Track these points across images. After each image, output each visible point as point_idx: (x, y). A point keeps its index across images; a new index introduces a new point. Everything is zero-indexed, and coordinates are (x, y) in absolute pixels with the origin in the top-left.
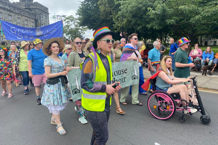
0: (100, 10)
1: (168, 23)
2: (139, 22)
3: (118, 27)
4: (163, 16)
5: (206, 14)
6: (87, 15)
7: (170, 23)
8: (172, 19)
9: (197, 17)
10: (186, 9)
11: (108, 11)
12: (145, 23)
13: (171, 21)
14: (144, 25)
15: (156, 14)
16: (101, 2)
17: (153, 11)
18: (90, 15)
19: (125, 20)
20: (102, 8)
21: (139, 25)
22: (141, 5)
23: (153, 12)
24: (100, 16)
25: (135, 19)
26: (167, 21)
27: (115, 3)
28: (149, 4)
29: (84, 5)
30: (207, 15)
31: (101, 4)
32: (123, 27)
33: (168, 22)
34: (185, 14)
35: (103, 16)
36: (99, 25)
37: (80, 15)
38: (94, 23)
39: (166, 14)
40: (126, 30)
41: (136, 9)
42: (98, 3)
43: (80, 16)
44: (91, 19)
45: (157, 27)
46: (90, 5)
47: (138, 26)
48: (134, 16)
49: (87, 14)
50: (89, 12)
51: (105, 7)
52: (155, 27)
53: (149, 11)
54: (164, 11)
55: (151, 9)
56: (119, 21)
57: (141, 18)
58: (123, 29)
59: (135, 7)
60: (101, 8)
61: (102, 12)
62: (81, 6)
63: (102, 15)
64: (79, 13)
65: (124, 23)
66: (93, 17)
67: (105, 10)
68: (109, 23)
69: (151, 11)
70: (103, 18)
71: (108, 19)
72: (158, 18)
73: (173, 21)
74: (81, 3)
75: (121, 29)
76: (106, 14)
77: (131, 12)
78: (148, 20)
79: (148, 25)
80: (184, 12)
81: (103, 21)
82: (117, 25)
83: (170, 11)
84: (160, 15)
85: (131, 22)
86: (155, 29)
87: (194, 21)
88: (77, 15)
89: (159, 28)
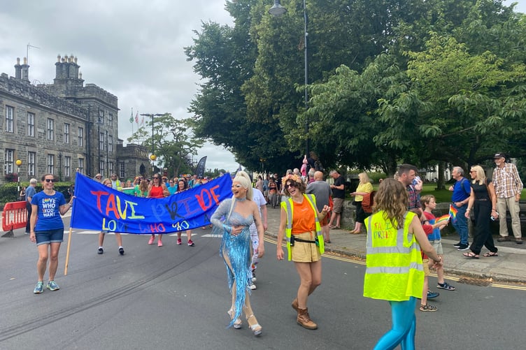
0: (246, 103)
1: (427, 133)
2: (351, 131)
3: (297, 140)
4: (410, 121)
5: (512, 113)
6: (216, 113)
7: (430, 133)
8: (432, 124)
9: (492, 120)
10: (466, 103)
11: (264, 104)
12: (364, 132)
13: (432, 129)
14: (363, 137)
15: (396, 112)
16: (249, 87)
17: (389, 106)
18: (222, 112)
19: (317, 127)
20: (251, 99)
21: (351, 137)
22: (356, 94)
23: (391, 108)
24: (246, 115)
25: (340, 124)
26: (422, 128)
27: (297, 89)
28: (375, 91)
29: (209, 92)
30: (513, 115)
31: (248, 91)
32: (309, 140)
33: (425, 130)
34: (460, 113)
35: (252, 115)
36: (241, 136)
37: (197, 112)
38: (231, 132)
39: (418, 112)
40: (314, 148)
41: (346, 101)
42: (242, 88)
43: (197, 116)
44: (225, 121)
45: (397, 142)
46: (221, 91)
47: (350, 138)
48: (339, 117)
49: (215, 110)
50: (221, 106)
51: (257, 96)
52: (394, 143)
53: (381, 107)
54: (414, 106)
55: (387, 102)
56: (299, 127)
57: (355, 121)
58: (308, 145)
59: (345, 98)
60: (250, 98)
61: (250, 107)
62: (202, 94)
63: (250, 114)
64: (196, 109)
65: (314, 131)
66: (229, 117)
67: (258, 103)
68: (268, 131)
69: (384, 106)
70: (253, 120)
71: (264, 122)
72: (400, 121)
73: (437, 128)
74: (202, 88)
75: (303, 145)
76: (261, 112)
77: (334, 109)
78: (373, 125)
79: (377, 137)
80: (459, 108)
81: (254, 126)
82: (293, 136)
83: (427, 106)
84: (404, 115)
85: (330, 129)
86: (395, 146)
87: (485, 129)
88: (190, 112)
89: (404, 145)
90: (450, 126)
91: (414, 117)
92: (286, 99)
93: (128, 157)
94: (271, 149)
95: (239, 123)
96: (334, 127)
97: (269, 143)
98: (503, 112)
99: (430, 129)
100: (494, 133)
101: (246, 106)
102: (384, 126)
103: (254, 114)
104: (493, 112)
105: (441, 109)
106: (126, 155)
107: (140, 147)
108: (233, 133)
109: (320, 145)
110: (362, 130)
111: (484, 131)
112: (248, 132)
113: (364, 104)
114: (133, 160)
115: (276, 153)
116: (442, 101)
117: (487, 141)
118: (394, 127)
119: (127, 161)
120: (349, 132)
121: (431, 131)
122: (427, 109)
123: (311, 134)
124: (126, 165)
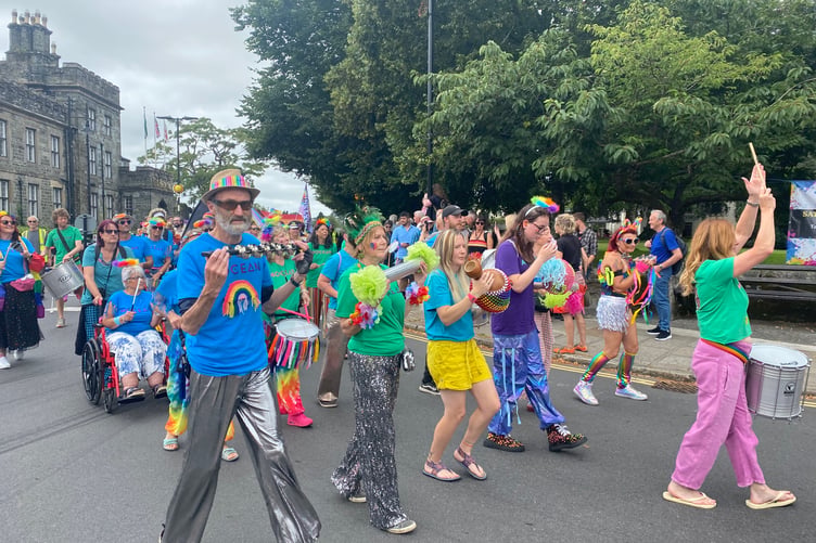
0: (333, 103)
1: (616, 156)
2: (498, 152)
3: (414, 165)
4: (590, 137)
5: (745, 130)
6: (283, 119)
7: (622, 158)
8: (624, 144)
9: (717, 138)
10: (679, 110)
11: (362, 107)
12: (519, 155)
13: (624, 150)
14: (516, 163)
15: (570, 122)
16: (337, 76)
17: (562, 111)
18: (294, 118)
19: (445, 145)
20: (340, 97)
21: (498, 161)
22: (510, 92)
23: (564, 114)
24: (332, 123)
25: (481, 140)
26: (609, 148)
27: (415, 80)
28: (539, 88)
29: (271, 83)
30: (747, 133)
31: (337, 82)
32: (433, 165)
33: (613, 153)
34: (667, 128)
35: (343, 123)
36: (325, 157)
37: (252, 116)
38: (308, 150)
39: (604, 123)
40: (441, 179)
41: (492, 103)
42: (326, 78)
43: (252, 122)
44: (298, 131)
45: (570, 171)
46: (291, 82)
47: (496, 164)
48: (479, 130)
49: (281, 114)
50: (291, 107)
51: (351, 93)
52: (565, 171)
53: (549, 112)
54: (598, 113)
55: (559, 106)
56: (416, 144)
57: (506, 136)
58: (431, 172)
59: (491, 97)
60: (339, 95)
61: (339, 110)
62: (259, 86)
63: (339, 121)
64: (249, 110)
65: (441, 152)
66: (304, 126)
67: (351, 104)
68: (368, 150)
69: (555, 112)
70: (343, 132)
71: (362, 136)
72: (574, 137)
73: (632, 149)
74: (261, 77)
75: (423, 174)
76: (357, 118)
77: (473, 116)
79: (539, 161)
80: (665, 119)
81: (345, 142)
82: (407, 159)
83: (618, 114)
84: (583, 128)
85: (466, 148)
86: (565, 176)
87: (704, 153)
88: (241, 115)
89: (580, 175)
90: (649, 148)
91: (598, 131)
92: (398, 97)
93: (138, 189)
94: (373, 179)
95: (321, 136)
96: (472, 146)
97: (369, 169)
98: (731, 127)
99: (621, 151)
100: (714, 161)
101: (332, 108)
102: (549, 146)
103: (345, 122)
104: (714, 128)
105: (639, 120)
106: (136, 184)
107: (159, 173)
108: (311, 151)
109: (450, 175)
110: (514, 151)
111: (702, 156)
112: (336, 151)
113: (520, 108)
114: (146, 193)
115: (381, 186)
116: (640, 108)
117: (703, 173)
118: (564, 147)
119: (136, 195)
120: (495, 153)
121: (623, 154)
122: (618, 119)
123: (436, 157)
124: (134, 201)
